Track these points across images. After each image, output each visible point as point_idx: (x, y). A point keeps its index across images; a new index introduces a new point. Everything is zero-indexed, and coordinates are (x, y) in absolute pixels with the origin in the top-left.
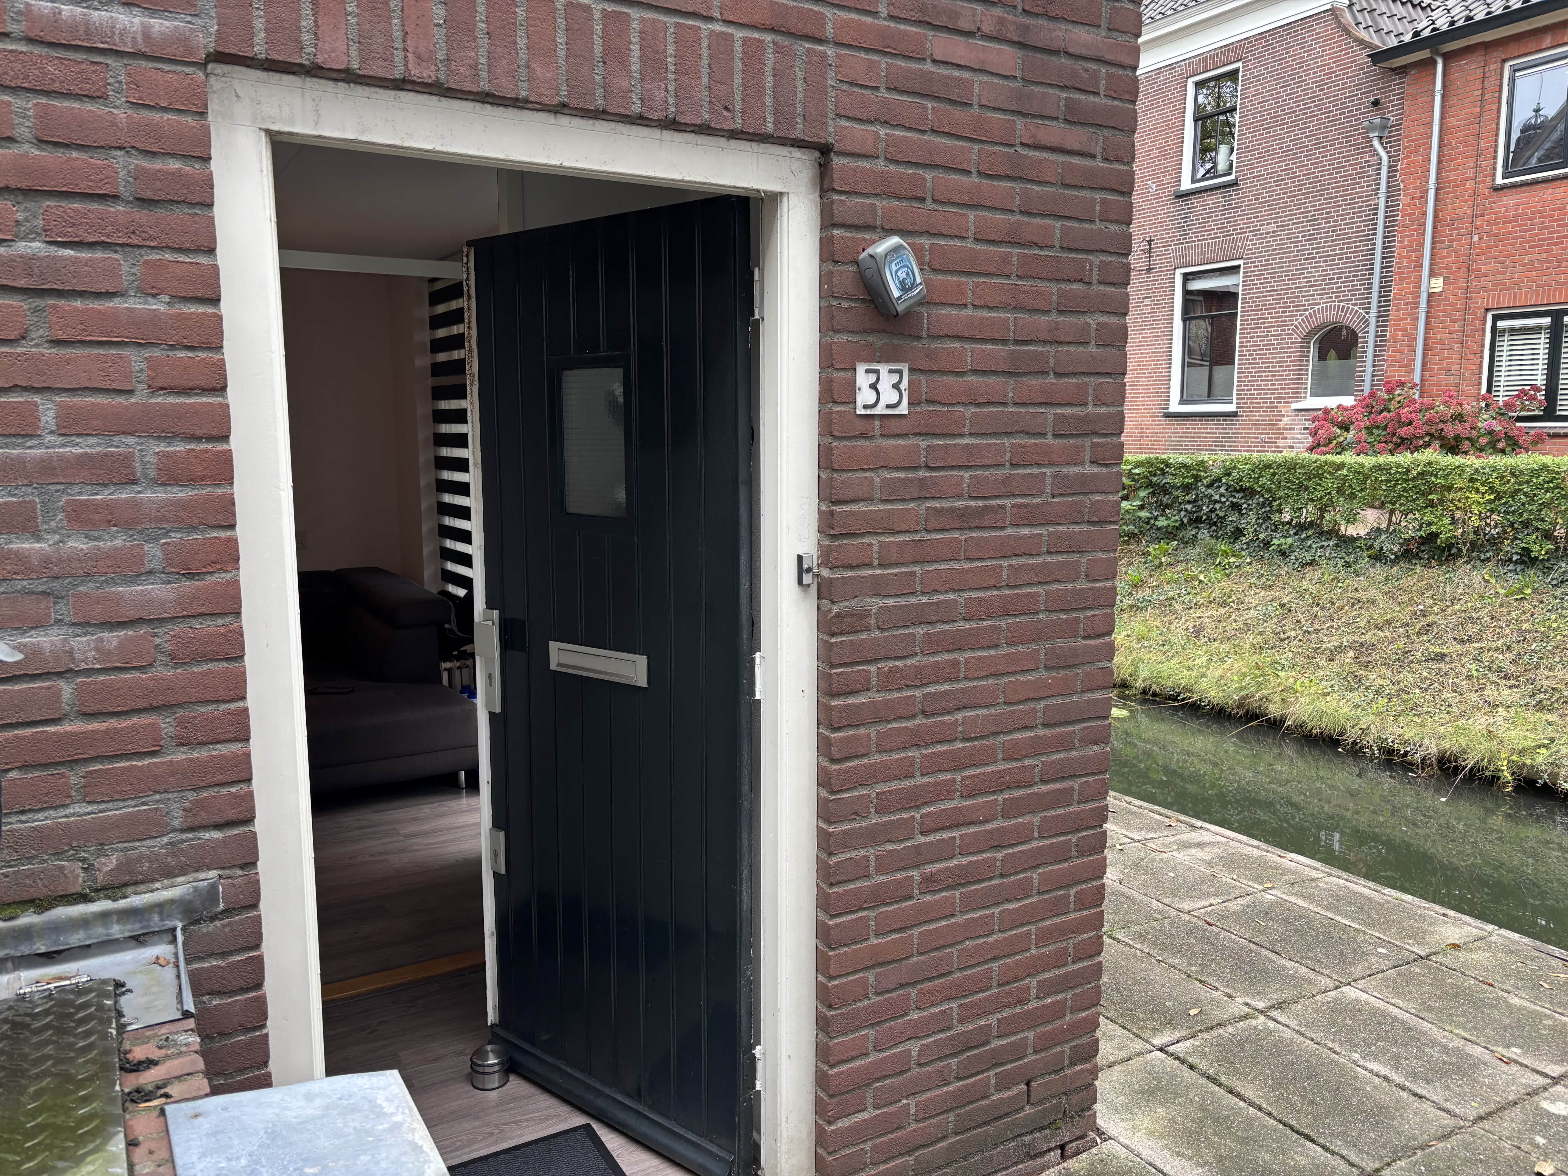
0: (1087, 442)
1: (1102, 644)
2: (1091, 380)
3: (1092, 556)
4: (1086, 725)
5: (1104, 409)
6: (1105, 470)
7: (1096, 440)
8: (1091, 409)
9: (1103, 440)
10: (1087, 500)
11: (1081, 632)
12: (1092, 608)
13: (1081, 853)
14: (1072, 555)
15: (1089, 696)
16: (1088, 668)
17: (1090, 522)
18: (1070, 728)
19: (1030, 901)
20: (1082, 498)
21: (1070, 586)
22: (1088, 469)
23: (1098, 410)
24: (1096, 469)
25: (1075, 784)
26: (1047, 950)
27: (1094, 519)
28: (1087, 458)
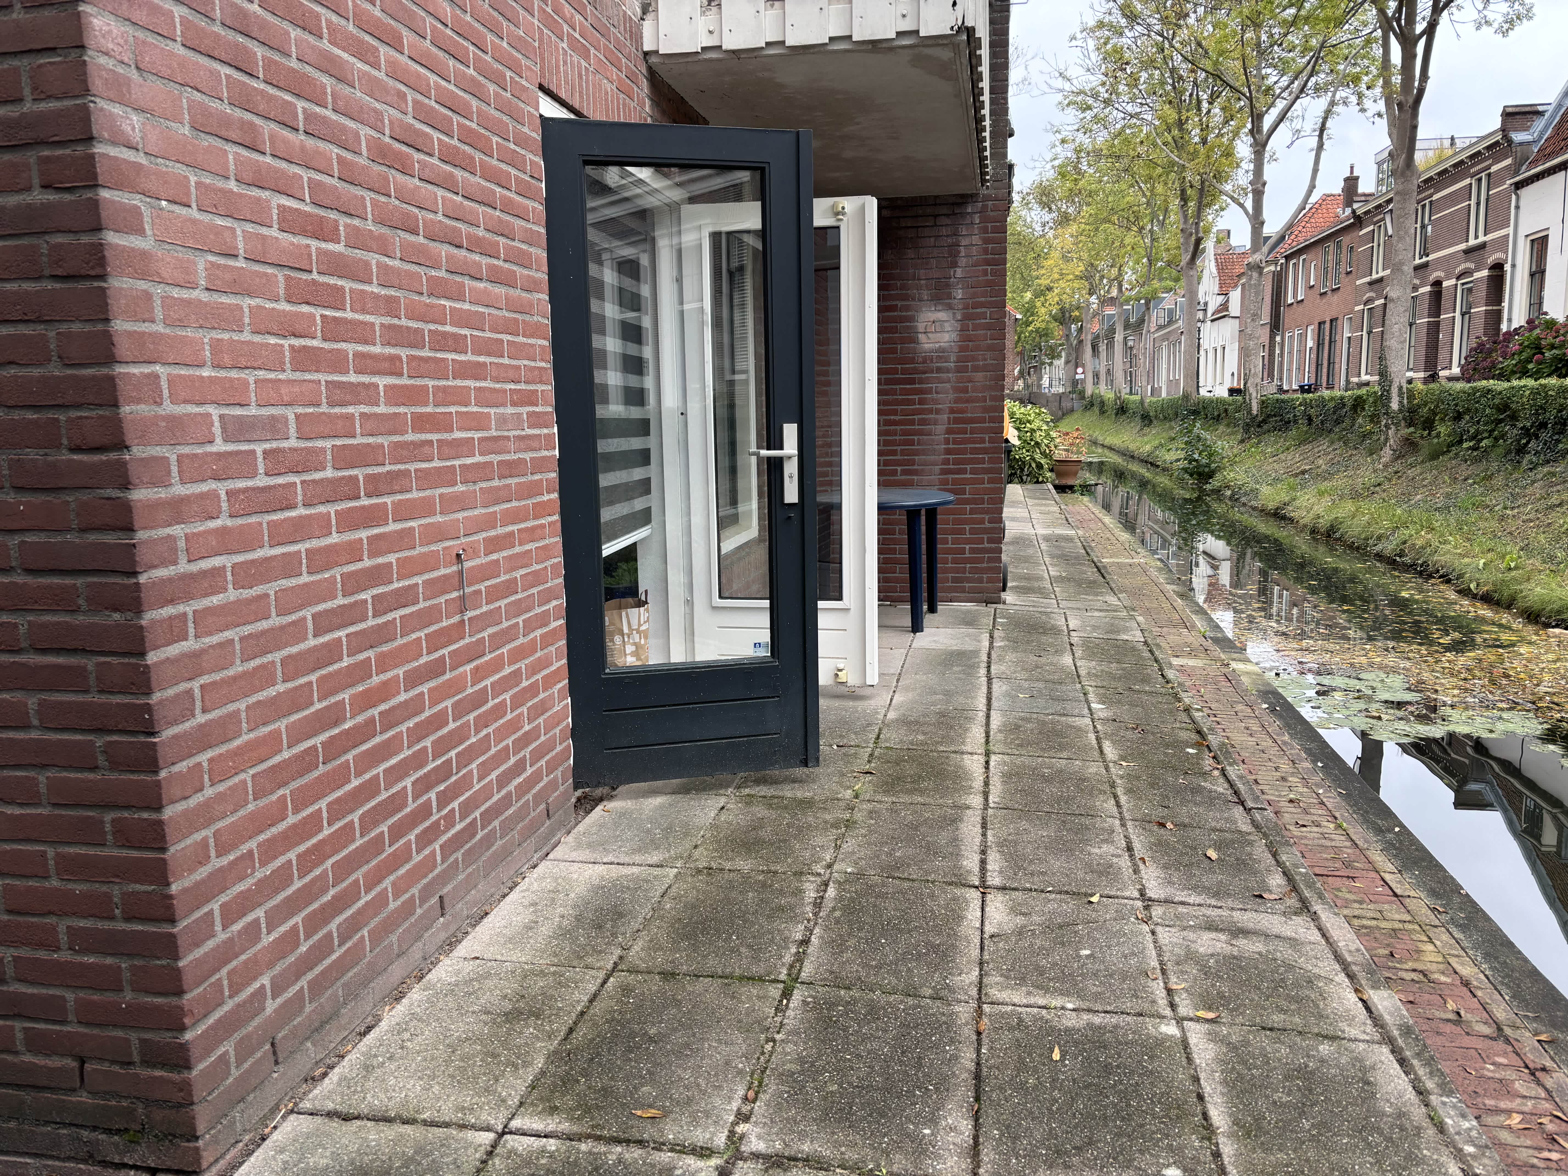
0: (31, 157)
1: (103, 463)
2: (23, 63)
3: (63, 328)
4: (95, 579)
5: (53, 105)
6: (67, 197)
7: (46, 153)
8: (28, 106)
9: (59, 152)
10: (43, 244)
11: (65, 441)
12: (78, 406)
13: (115, 766)
14: (32, 326)
15: (92, 537)
16: (84, 496)
17: (55, 277)
18: (68, 581)
19: (39, 811)
20: (33, 241)
21: (36, 372)
22: (38, 197)
23: (43, 106)
24: (51, 197)
25: (90, 663)
26: (78, 888)
27: (59, 272)
28: (36, 181)
